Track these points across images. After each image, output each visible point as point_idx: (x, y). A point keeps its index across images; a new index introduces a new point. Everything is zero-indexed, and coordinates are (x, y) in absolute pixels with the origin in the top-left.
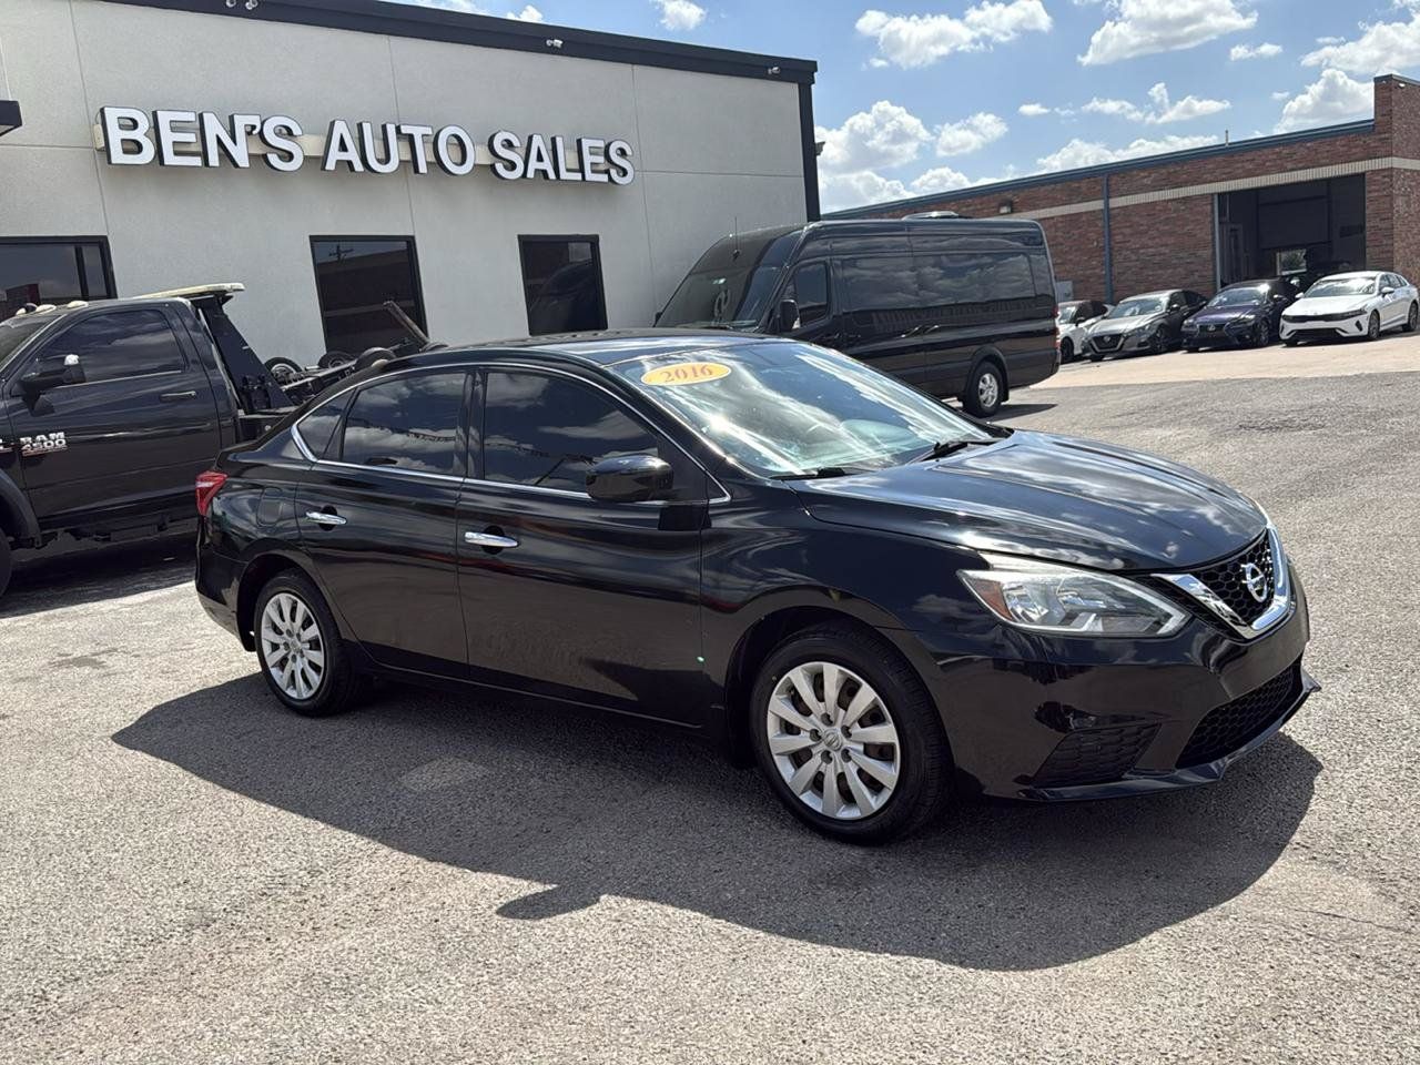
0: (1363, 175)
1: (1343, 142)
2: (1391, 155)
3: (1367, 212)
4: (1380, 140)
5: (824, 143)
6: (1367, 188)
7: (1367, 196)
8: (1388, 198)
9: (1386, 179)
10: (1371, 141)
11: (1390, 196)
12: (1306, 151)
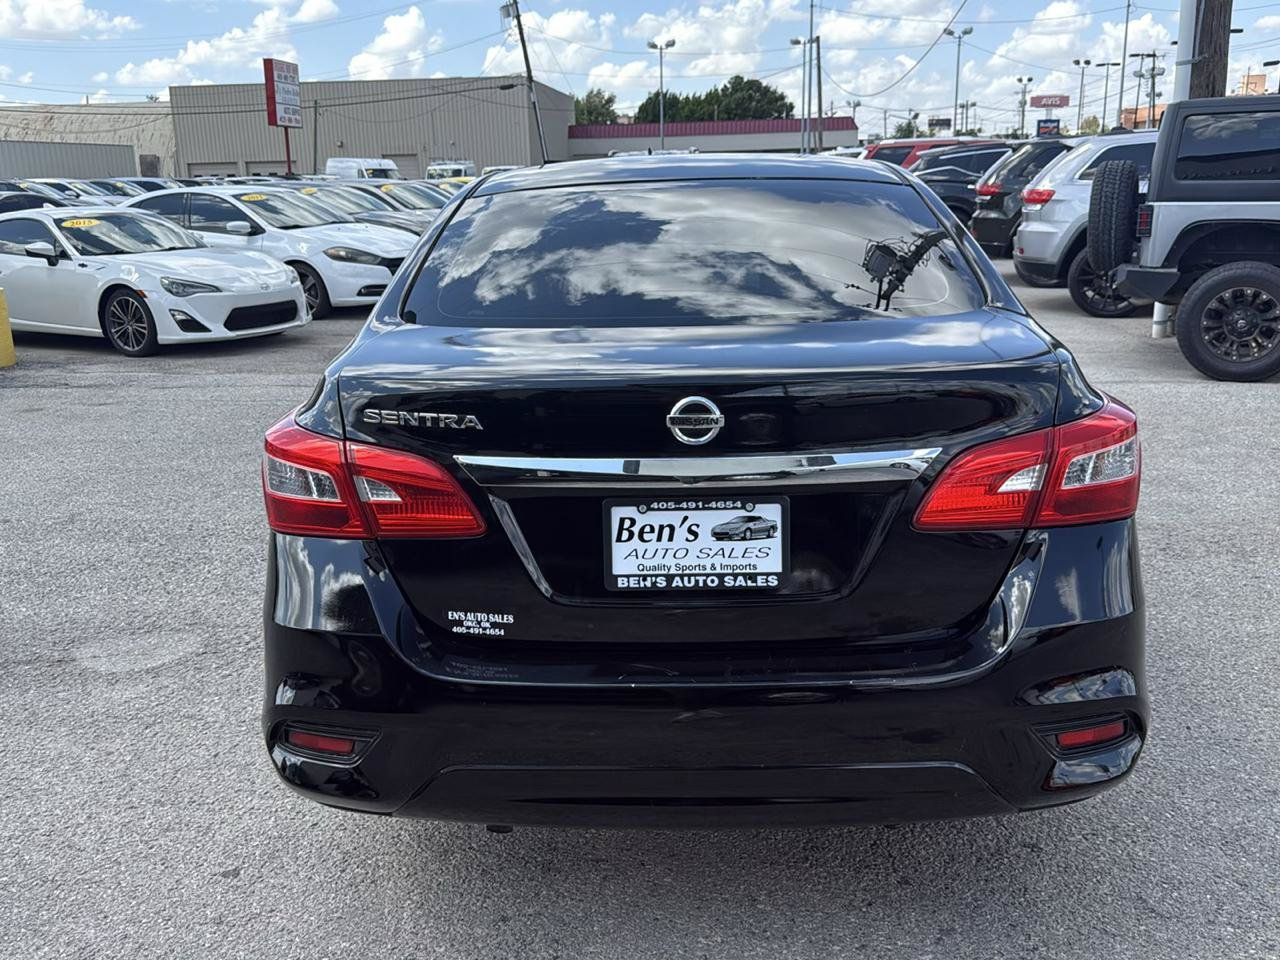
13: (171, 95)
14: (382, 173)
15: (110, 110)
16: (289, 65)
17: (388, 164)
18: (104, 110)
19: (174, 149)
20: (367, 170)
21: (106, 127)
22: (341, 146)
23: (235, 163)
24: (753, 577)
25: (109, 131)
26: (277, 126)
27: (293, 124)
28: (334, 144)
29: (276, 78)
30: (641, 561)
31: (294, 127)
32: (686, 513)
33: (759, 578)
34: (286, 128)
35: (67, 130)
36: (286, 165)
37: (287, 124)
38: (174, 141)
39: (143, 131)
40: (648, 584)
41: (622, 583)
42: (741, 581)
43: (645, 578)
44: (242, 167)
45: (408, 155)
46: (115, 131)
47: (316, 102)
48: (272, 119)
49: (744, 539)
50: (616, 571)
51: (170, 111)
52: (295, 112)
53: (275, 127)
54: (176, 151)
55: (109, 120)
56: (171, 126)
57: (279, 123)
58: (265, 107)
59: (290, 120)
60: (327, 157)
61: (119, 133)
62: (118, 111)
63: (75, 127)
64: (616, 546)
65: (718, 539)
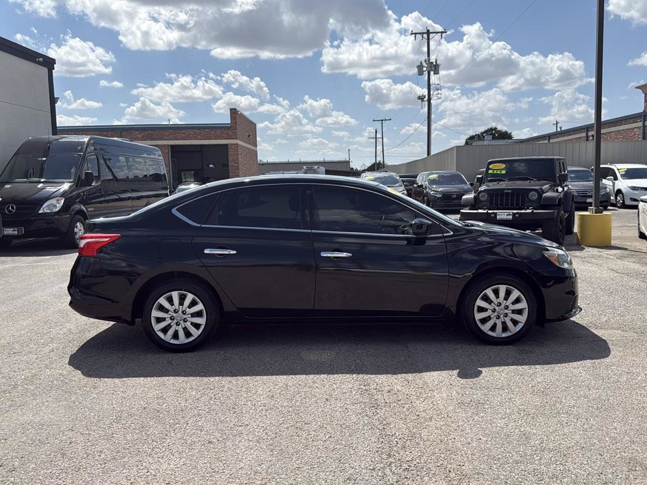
0: (227, 145)
1: (220, 131)
2: (237, 139)
3: (229, 159)
4: (233, 132)
5: (59, 98)
6: (229, 150)
7: (229, 153)
8: (236, 155)
9: (236, 148)
10: (230, 132)
11: (237, 154)
12: (206, 133)
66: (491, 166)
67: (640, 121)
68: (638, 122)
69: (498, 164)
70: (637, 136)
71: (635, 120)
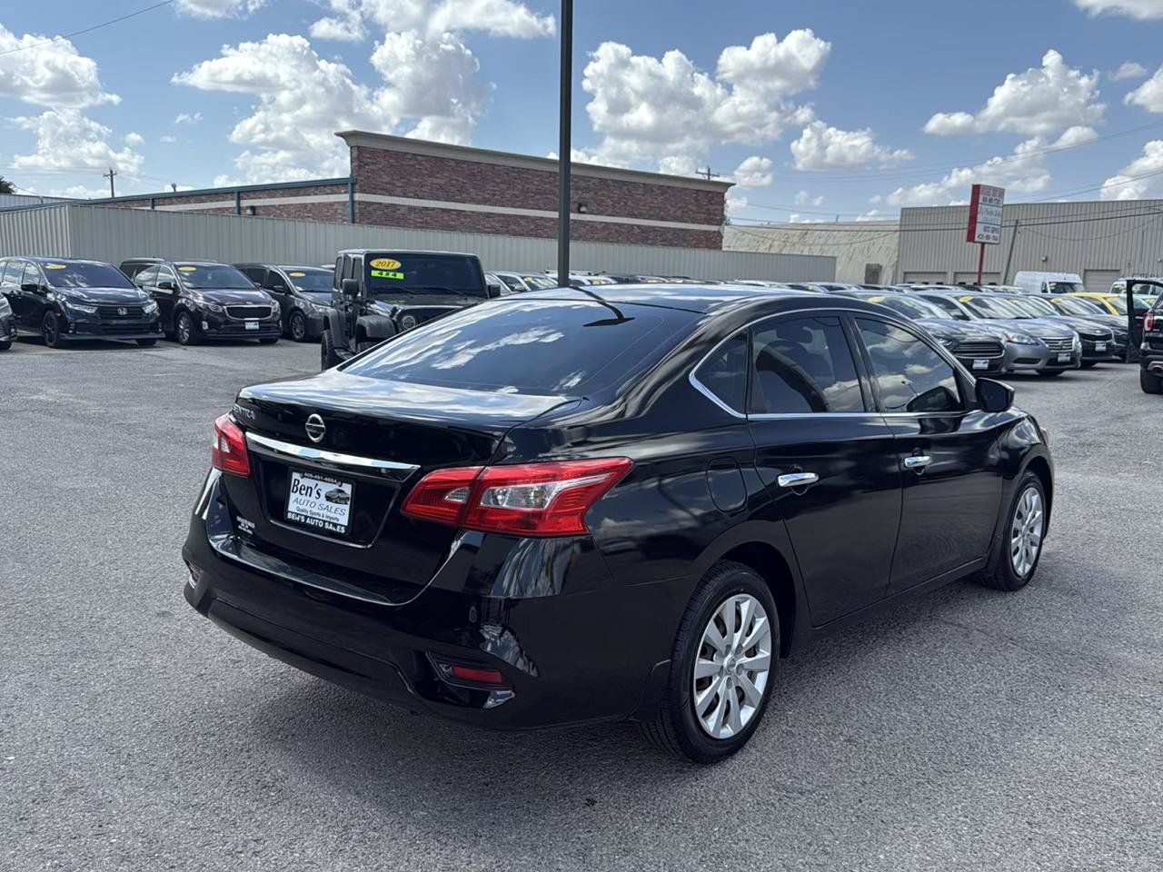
13: (902, 216)
14: (1062, 288)
15: (852, 228)
16: (995, 189)
17: (1074, 278)
18: (847, 228)
19: (896, 259)
20: (1050, 283)
21: (845, 241)
22: (1046, 261)
23: (945, 273)
24: (335, 525)
25: (847, 244)
26: (974, 242)
27: (991, 241)
28: (1039, 257)
29: (981, 201)
30: (298, 505)
31: (990, 243)
32: (317, 482)
33: (338, 527)
34: (983, 244)
35: (816, 243)
36: (977, 276)
37: (984, 240)
38: (896, 254)
39: (874, 244)
40: (298, 519)
41: (289, 516)
42: (331, 527)
43: (297, 514)
44: (950, 277)
45: (1112, 271)
46: (851, 244)
47: (1017, 222)
48: (971, 237)
49: (336, 502)
50: (289, 509)
51: (898, 228)
52: (994, 230)
53: (972, 244)
54: (897, 261)
55: (849, 235)
56: (897, 241)
57: (976, 239)
58: (966, 226)
59: (988, 237)
60: (1018, 271)
61: (854, 246)
62: (857, 228)
63: (822, 241)
64: (292, 494)
65: (328, 500)
66: (374, 263)
67: (345, 193)
68: (340, 193)
69: (387, 260)
70: (340, 216)
71: (335, 188)
